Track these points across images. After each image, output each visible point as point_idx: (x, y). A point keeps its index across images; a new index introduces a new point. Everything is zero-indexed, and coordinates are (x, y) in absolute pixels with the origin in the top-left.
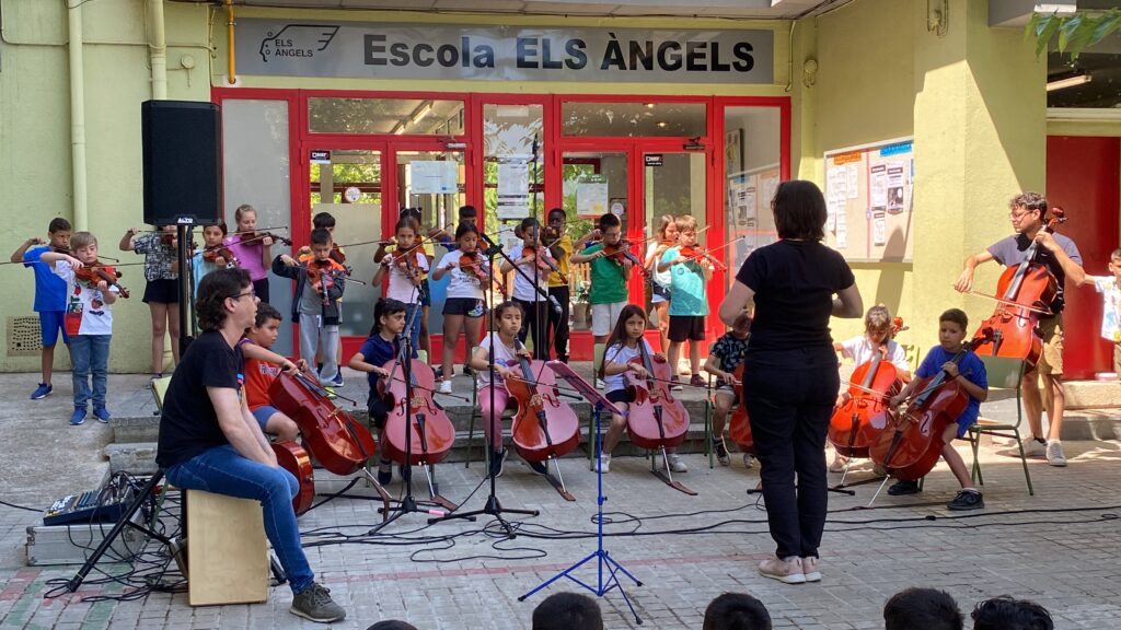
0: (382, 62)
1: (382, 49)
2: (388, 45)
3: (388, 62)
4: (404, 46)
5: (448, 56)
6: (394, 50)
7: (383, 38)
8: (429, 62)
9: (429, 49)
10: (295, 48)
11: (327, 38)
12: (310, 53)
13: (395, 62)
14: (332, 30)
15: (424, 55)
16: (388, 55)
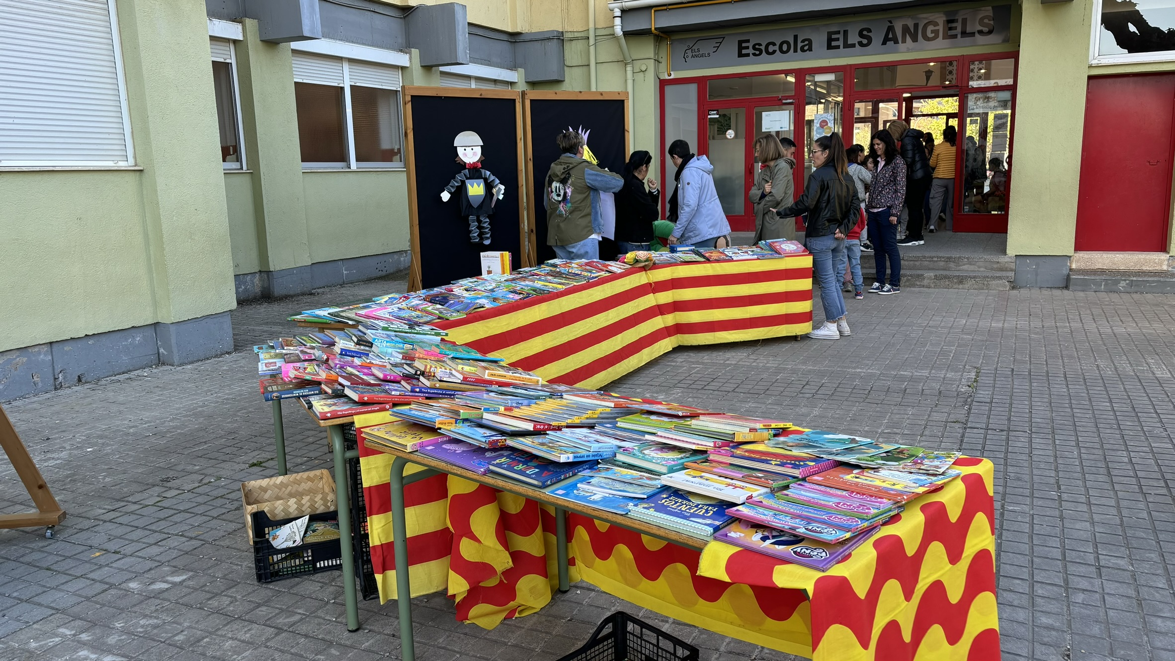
0: (748, 55)
1: (747, 48)
2: (750, 45)
3: (751, 55)
4: (760, 45)
5: (785, 47)
6: (754, 48)
7: (748, 41)
8: (774, 52)
9: (774, 44)
10: (701, 53)
11: (718, 45)
12: (709, 54)
13: (754, 54)
14: (720, 40)
15: (771, 48)
16: (751, 51)
